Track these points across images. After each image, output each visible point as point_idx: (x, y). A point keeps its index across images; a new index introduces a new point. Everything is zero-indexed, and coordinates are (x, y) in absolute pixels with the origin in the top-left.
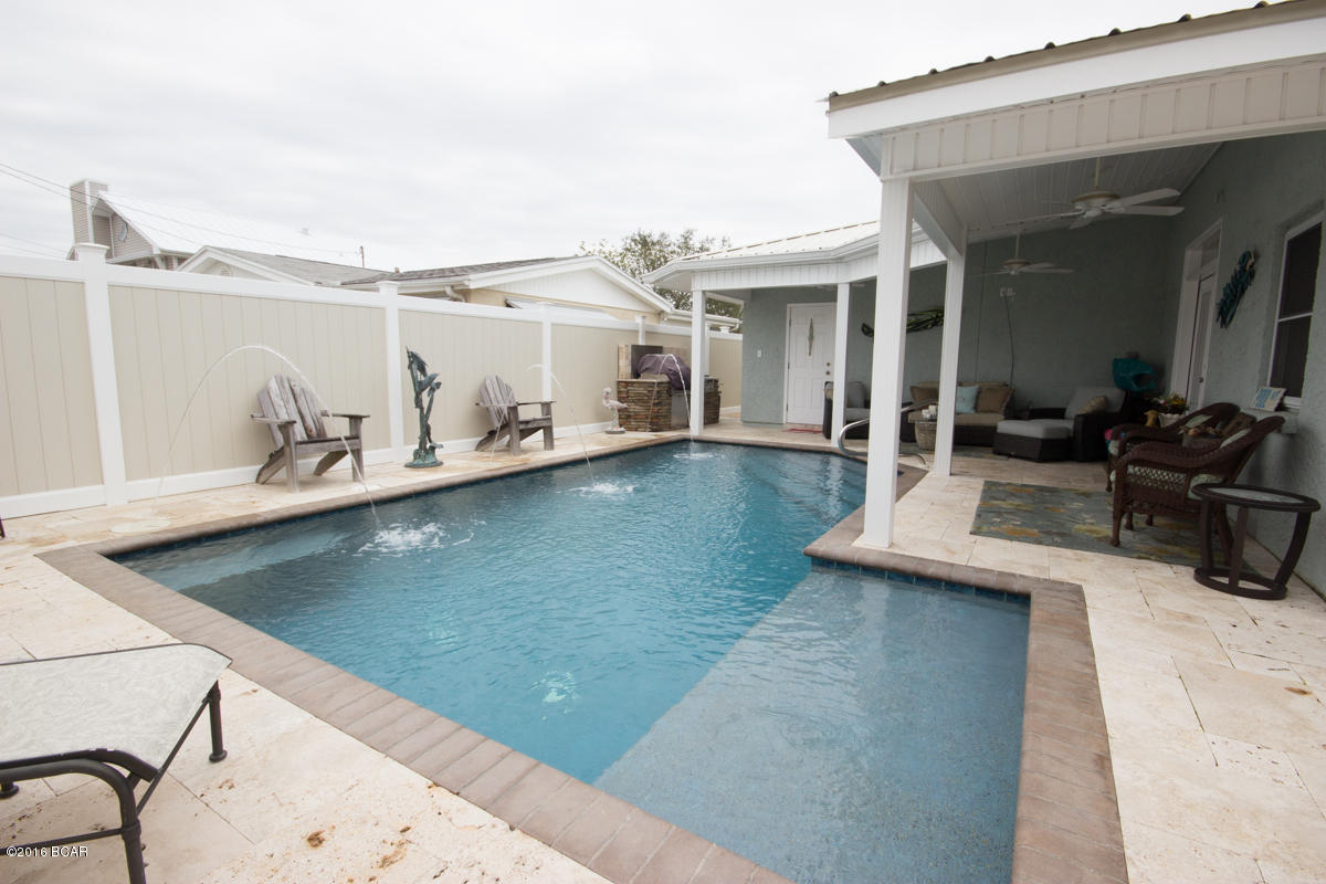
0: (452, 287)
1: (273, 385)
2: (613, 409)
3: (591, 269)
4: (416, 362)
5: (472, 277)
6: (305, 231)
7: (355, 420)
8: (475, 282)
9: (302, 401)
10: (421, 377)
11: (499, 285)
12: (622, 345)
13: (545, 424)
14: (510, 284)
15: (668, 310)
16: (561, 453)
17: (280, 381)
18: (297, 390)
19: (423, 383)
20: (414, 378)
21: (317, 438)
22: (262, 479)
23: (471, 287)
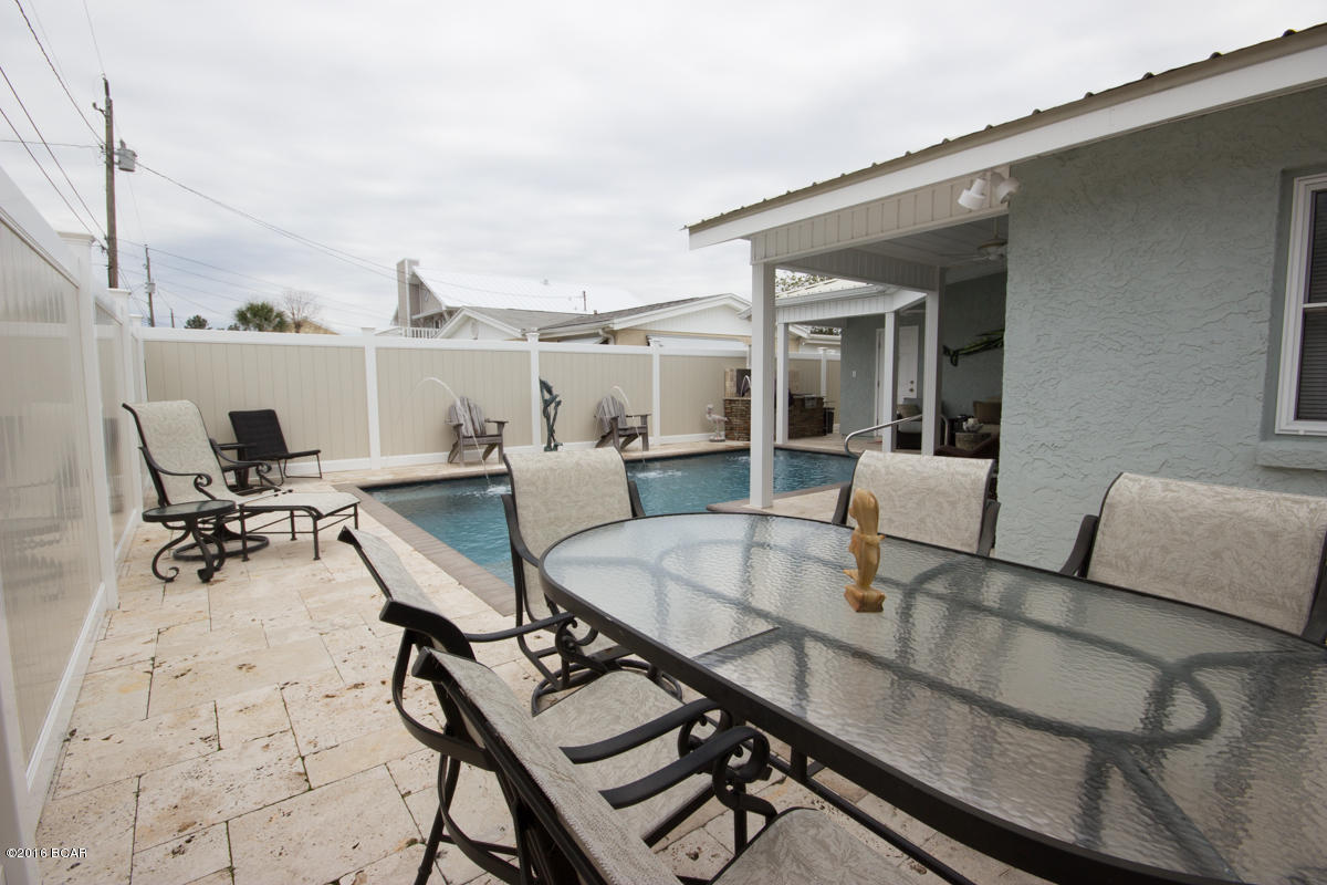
0: (603, 329)
1: (459, 403)
2: (715, 422)
3: (725, 305)
4: (545, 386)
5: (615, 321)
6: (546, 282)
7: (501, 424)
8: (618, 325)
9: (474, 413)
10: (547, 396)
11: (641, 325)
12: (728, 370)
13: (643, 431)
14: (651, 323)
15: (804, 335)
16: (651, 453)
17: (462, 400)
18: (472, 406)
19: (550, 400)
20: (543, 397)
21: (481, 434)
22: (451, 461)
23: (615, 329)
